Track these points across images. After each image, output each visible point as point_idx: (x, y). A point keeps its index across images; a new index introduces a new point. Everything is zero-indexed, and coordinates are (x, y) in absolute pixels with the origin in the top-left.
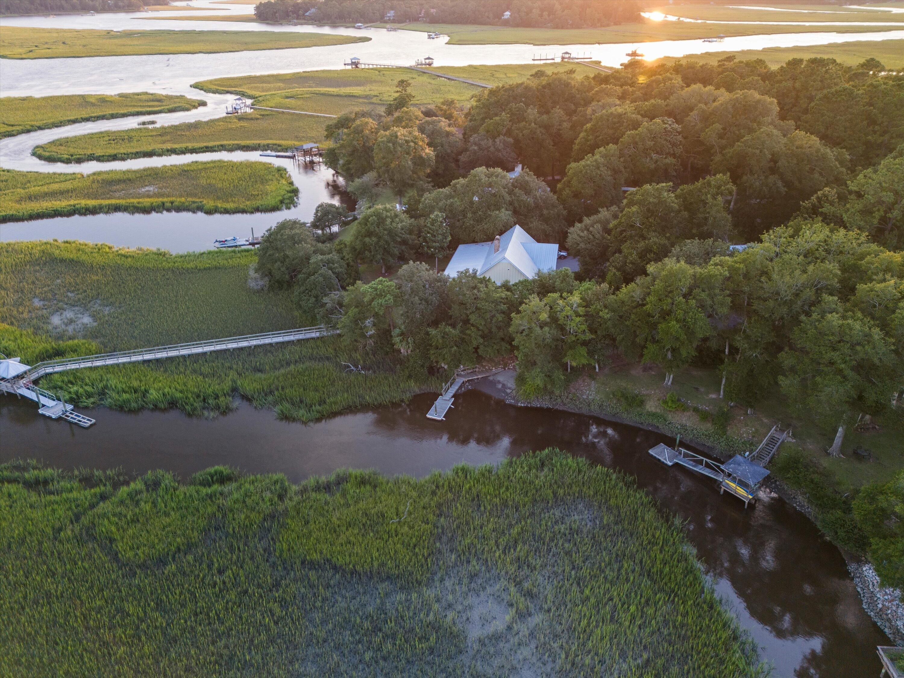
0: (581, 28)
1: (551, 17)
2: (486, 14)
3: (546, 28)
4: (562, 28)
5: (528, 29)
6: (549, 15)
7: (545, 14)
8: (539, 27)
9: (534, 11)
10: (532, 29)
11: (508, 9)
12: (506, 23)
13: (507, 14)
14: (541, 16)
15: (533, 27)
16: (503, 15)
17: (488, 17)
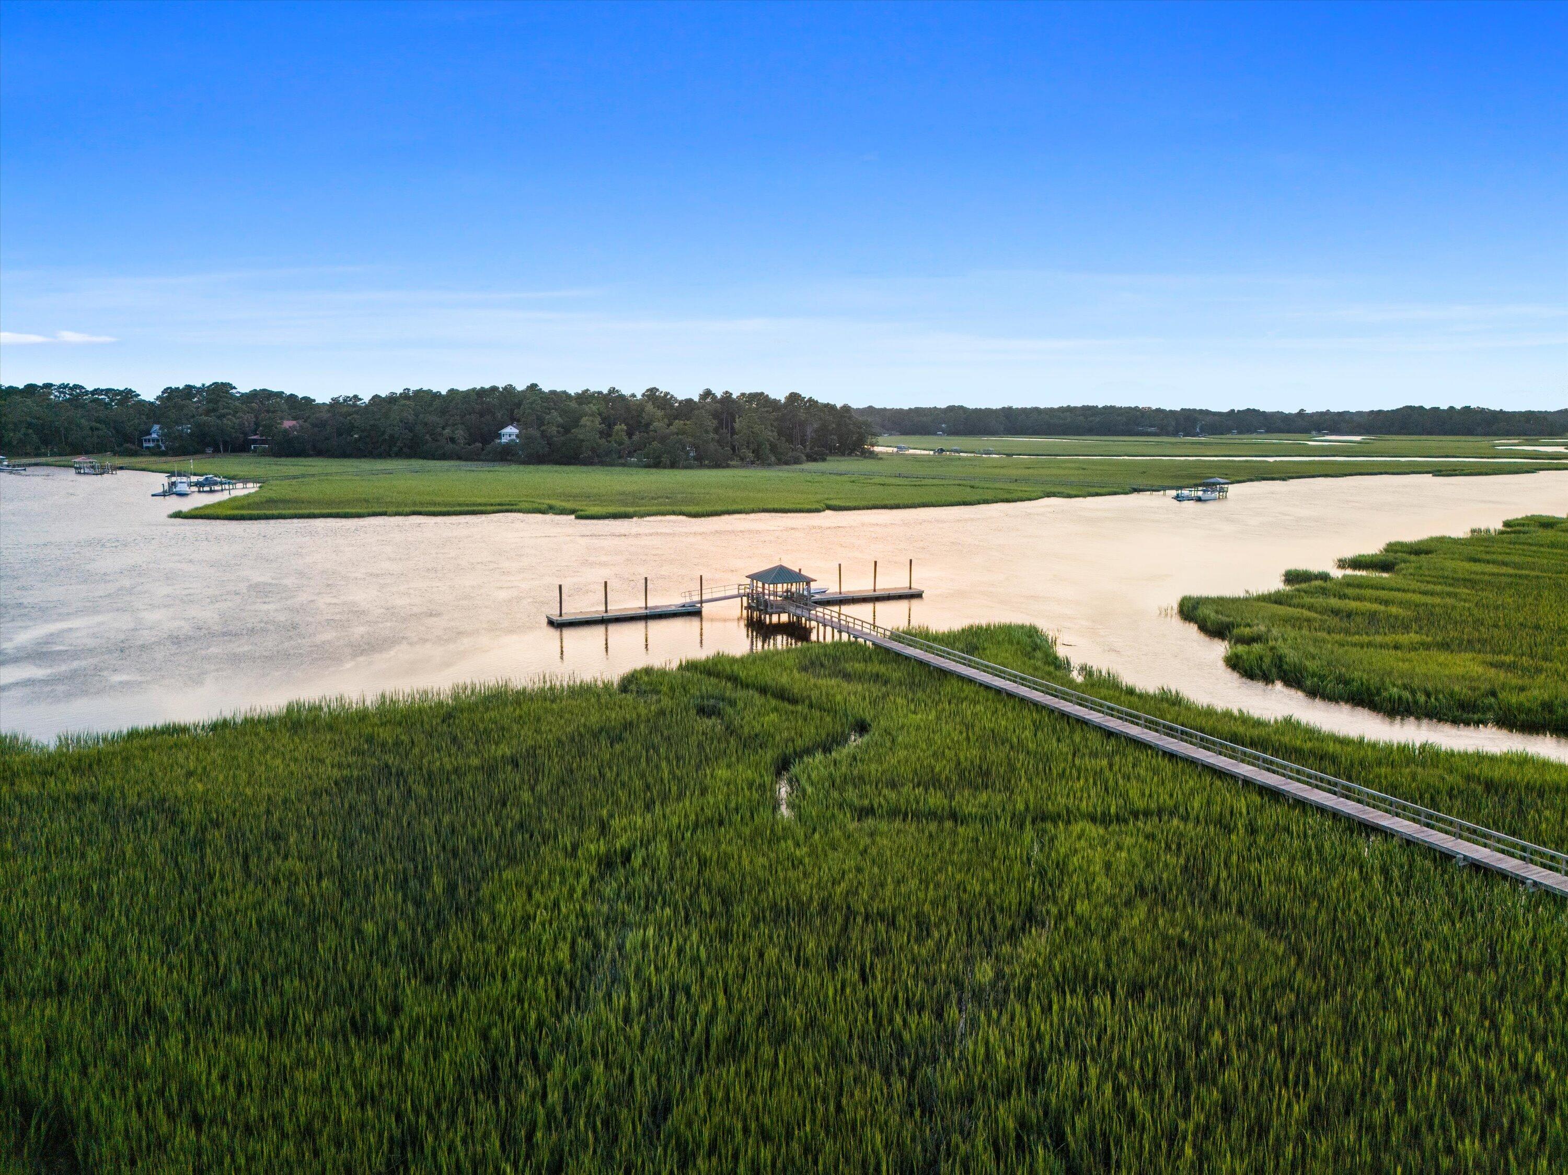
0: (728, 466)
1: (636, 438)
2: (447, 431)
3: (624, 465)
4: (673, 465)
5: (572, 468)
6: (630, 434)
7: (621, 427)
8: (602, 463)
9: (584, 420)
10: (584, 468)
11: (512, 420)
12: (506, 455)
13: (510, 432)
14: (606, 434)
15: (587, 462)
16: (499, 436)
17: (452, 440)
